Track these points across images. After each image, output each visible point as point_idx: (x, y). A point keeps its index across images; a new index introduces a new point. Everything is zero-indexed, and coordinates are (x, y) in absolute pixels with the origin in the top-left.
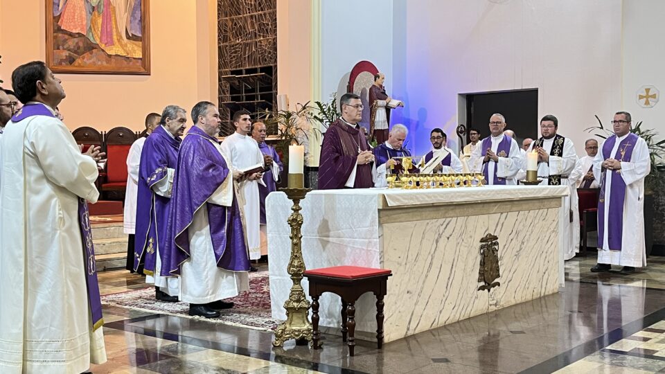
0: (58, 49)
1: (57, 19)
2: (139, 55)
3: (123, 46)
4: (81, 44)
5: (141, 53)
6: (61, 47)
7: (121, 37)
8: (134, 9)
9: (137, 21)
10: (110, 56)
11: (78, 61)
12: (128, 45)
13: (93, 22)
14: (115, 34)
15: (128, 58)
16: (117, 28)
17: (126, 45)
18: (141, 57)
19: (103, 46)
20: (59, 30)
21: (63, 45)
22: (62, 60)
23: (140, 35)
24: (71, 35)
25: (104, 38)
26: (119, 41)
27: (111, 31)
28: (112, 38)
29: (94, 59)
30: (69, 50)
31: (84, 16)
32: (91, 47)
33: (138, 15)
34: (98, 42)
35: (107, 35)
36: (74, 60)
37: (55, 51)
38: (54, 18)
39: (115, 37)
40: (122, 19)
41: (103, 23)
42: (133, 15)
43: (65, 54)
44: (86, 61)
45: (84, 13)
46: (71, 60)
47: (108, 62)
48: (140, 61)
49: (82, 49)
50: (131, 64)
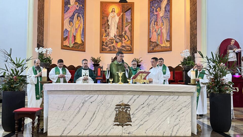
1: (150, 39)
2: (169, 45)
3: (165, 44)
4: (155, 45)
7: (165, 41)
8: (168, 33)
9: (169, 36)
10: (162, 47)
11: (155, 49)
13: (158, 38)
14: (163, 41)
15: (166, 47)
16: (164, 39)
17: (166, 43)
19: (160, 44)
20: (151, 41)
21: (151, 45)
22: (151, 49)
23: (169, 40)
24: (153, 42)
25: (161, 42)
26: (164, 42)
27: (162, 40)
28: (162, 42)
29: (158, 48)
31: (156, 37)
32: (158, 45)
33: (169, 34)
34: (159, 43)
35: (161, 41)
36: (154, 49)
37: (150, 47)
38: (150, 38)
39: (163, 42)
40: (165, 36)
41: (160, 38)
42: (168, 35)
43: (152, 47)
44: (156, 49)
45: (156, 36)
46: (153, 49)
47: (161, 48)
48: (169, 47)
49: (155, 46)
50: (167, 48)
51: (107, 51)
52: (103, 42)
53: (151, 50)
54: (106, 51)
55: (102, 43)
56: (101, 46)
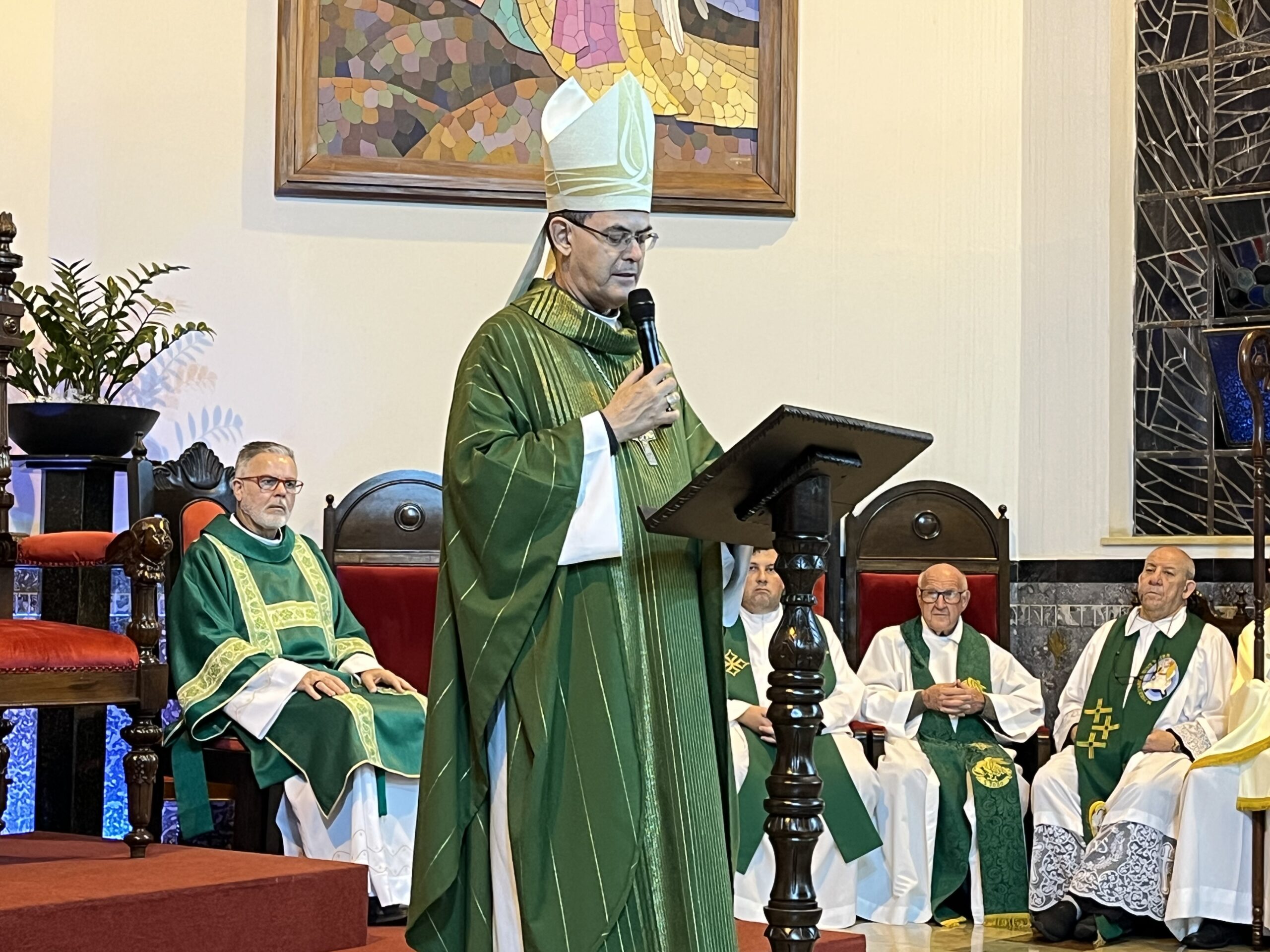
0: (343, 71)
4: (457, 53)
5: (752, 105)
6: (356, 65)
11: (442, 137)
12: (692, 64)
17: (680, 64)
18: (751, 123)
21: (366, 54)
22: (358, 131)
25: (573, 24)
26: (645, 40)
30: (396, 80)
32: (505, 68)
36: (420, 132)
37: (325, 82)
43: (375, 98)
44: (479, 135)
46: (405, 130)
48: (746, 144)
49: (460, 79)
50: (703, 156)
53: (350, 147)
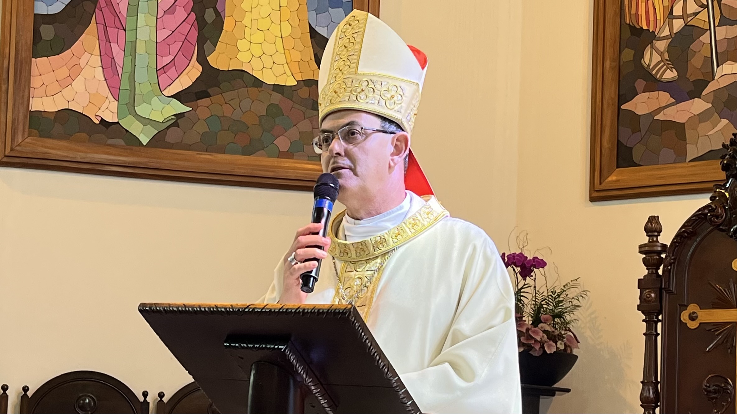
51: (692, 152)
52: (636, 31)
54: (681, 155)
55: (628, 54)
56: (611, 92)
